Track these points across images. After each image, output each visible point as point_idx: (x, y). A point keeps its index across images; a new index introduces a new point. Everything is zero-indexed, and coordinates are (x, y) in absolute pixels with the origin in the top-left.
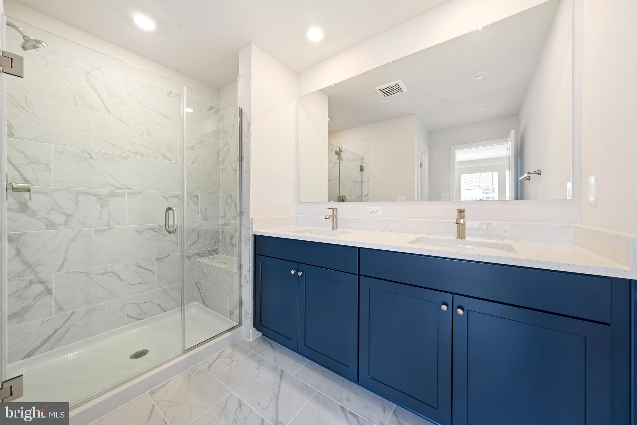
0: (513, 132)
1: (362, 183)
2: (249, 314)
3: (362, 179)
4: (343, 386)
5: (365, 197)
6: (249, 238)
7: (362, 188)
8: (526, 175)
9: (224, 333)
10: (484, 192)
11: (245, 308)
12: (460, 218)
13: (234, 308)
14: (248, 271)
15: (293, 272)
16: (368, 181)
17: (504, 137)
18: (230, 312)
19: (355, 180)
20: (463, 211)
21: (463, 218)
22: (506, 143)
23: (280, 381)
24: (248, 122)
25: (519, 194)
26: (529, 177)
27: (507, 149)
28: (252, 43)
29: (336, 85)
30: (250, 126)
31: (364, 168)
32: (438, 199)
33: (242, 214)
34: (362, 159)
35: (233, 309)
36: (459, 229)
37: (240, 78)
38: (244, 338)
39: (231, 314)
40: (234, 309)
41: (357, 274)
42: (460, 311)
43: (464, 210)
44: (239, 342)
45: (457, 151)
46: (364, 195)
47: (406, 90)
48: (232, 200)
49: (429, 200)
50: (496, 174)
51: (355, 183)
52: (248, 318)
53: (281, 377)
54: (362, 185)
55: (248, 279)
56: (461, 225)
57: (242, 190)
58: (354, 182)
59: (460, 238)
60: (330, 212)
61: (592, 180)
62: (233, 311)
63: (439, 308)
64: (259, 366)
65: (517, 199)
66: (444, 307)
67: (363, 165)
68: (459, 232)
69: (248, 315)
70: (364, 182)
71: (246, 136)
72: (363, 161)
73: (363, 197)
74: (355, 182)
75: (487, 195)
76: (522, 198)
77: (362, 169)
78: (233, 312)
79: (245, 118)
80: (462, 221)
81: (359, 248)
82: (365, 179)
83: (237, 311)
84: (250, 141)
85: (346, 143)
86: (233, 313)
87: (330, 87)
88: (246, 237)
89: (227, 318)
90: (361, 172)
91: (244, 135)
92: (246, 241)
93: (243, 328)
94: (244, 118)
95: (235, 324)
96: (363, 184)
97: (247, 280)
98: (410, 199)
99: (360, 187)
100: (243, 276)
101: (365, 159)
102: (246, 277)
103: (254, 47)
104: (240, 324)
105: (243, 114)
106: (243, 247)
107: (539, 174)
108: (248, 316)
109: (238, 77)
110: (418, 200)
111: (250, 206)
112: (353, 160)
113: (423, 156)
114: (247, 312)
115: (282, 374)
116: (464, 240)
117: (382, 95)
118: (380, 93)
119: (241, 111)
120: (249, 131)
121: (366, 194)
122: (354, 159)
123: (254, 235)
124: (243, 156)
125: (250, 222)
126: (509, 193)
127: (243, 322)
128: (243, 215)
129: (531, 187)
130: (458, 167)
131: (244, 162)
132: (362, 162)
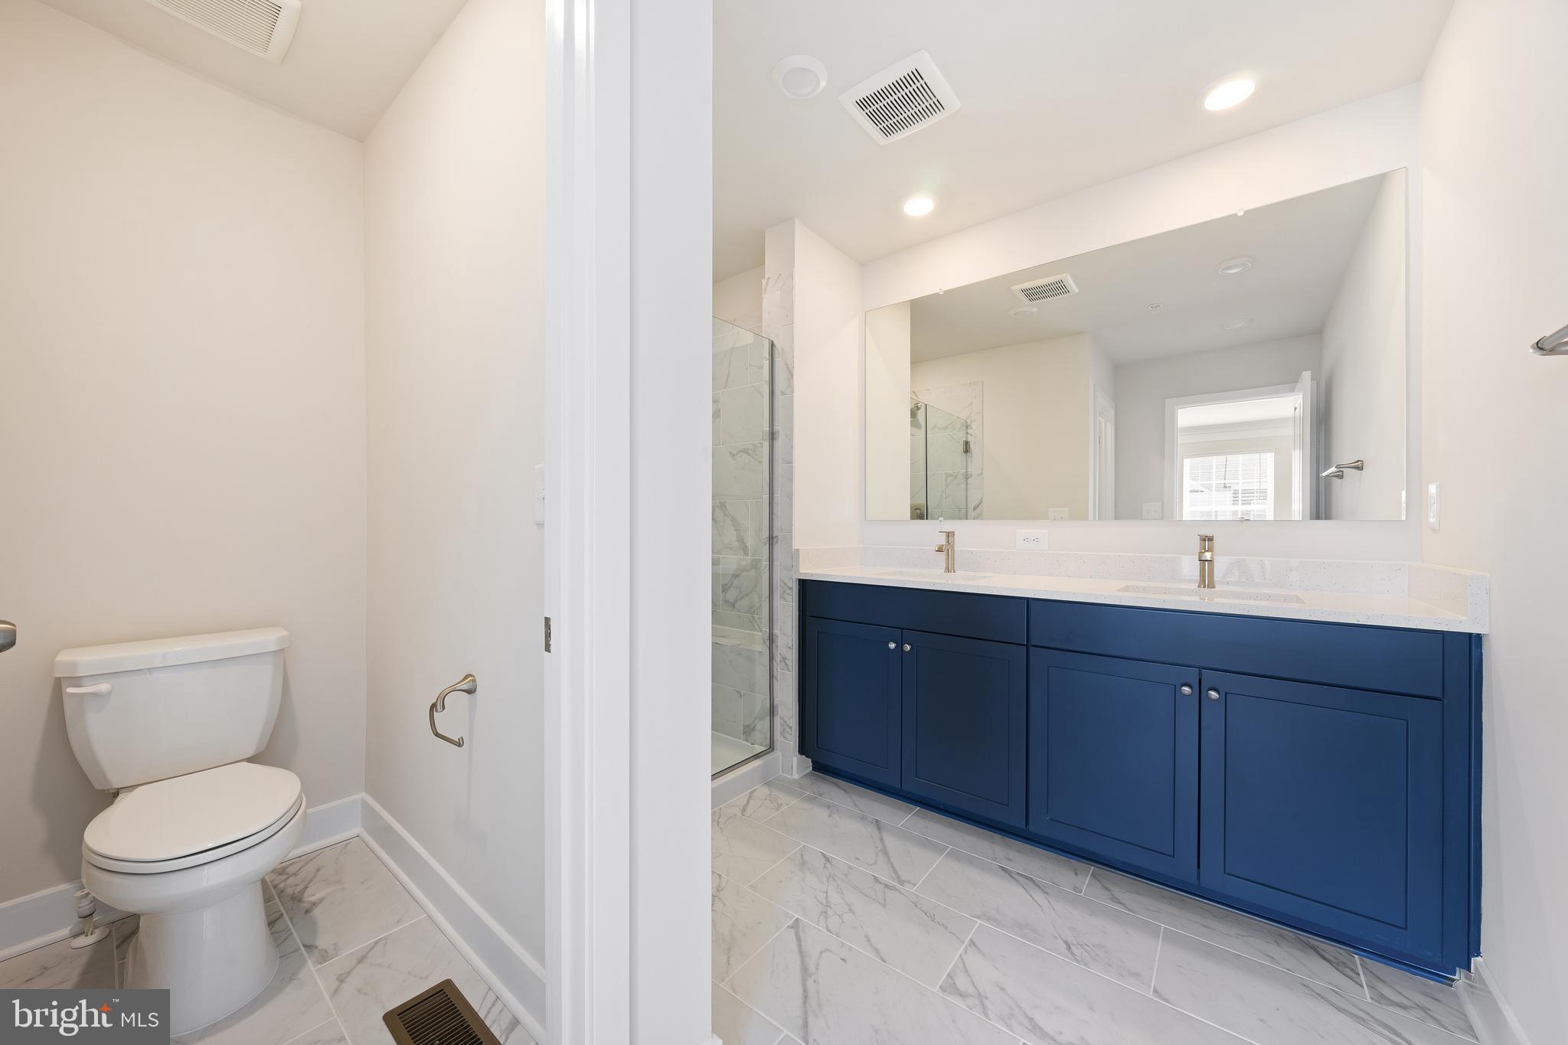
0: (1307, 376)
1: (967, 478)
2: (791, 728)
3: (967, 467)
4: (993, 843)
5: (974, 509)
6: (790, 586)
7: (967, 489)
8: (1333, 469)
9: (737, 766)
10: (1240, 499)
11: (781, 718)
12: (1203, 550)
13: (756, 718)
14: (790, 648)
15: (892, 646)
16: (981, 474)
17: (1286, 382)
18: (745, 727)
19: (950, 472)
20: (1211, 539)
21: (1210, 550)
22: (1293, 394)
23: (880, 833)
24: (788, 368)
25: (1321, 508)
26: (1342, 471)
27: (1296, 408)
28: (796, 220)
29: (945, 292)
30: (792, 375)
31: (972, 446)
32: (1136, 515)
33: (775, 540)
34: (967, 427)
35: (754, 722)
36: (1202, 570)
37: (767, 283)
38: (781, 773)
39: (748, 731)
40: (757, 721)
41: (1024, 645)
42: (1213, 694)
43: (1213, 537)
44: (774, 779)
45: (1179, 410)
46: (971, 506)
47: (1077, 291)
48: (727, 513)
49: (1116, 519)
50: (1269, 458)
51: (950, 478)
52: (788, 736)
53: (879, 829)
54: (967, 483)
55: (790, 664)
56: (1206, 563)
57: (775, 495)
58: (948, 475)
59: (1204, 587)
60: (942, 540)
61: (1433, 489)
62: (752, 726)
63: (1176, 690)
64: (831, 812)
65: (1318, 518)
66: (1186, 690)
67: (970, 439)
68: (1203, 576)
69: (788, 730)
70: (971, 477)
71: (783, 393)
72: (969, 431)
73: (970, 510)
74: (951, 475)
75: (1247, 508)
76: (1328, 517)
77: (967, 448)
78: (755, 727)
79: (780, 359)
80: (1208, 556)
81: (1028, 599)
82: (973, 469)
83: (763, 726)
84: (792, 403)
85: (929, 390)
86: (754, 729)
87: (937, 295)
88: (785, 584)
89: (740, 738)
90: (965, 455)
91: (777, 392)
92: (784, 591)
93: (777, 754)
94: (778, 360)
95: (759, 749)
96: (969, 481)
97: (786, 664)
98: (1079, 515)
99: (963, 486)
100: (778, 658)
101: (974, 426)
102: (784, 659)
103: (801, 233)
104: (771, 747)
105: (776, 352)
106: (778, 602)
107: (1360, 468)
108: (788, 733)
109: (764, 282)
110: (1094, 519)
111: (792, 525)
112: (946, 428)
113: (1103, 421)
114: (788, 725)
115: (878, 824)
116: (1213, 589)
117: (1025, 300)
118: (1022, 296)
119: (772, 345)
120: (791, 386)
121: (976, 503)
122: (948, 425)
123: (799, 580)
124: (777, 430)
125: (794, 555)
126: (1298, 503)
127: (777, 745)
128: (777, 541)
129: (1346, 492)
130: (1181, 440)
131: (778, 443)
132: (967, 433)
